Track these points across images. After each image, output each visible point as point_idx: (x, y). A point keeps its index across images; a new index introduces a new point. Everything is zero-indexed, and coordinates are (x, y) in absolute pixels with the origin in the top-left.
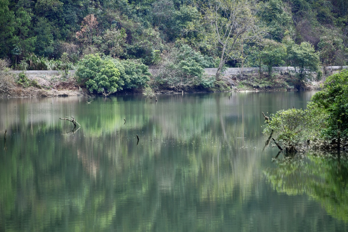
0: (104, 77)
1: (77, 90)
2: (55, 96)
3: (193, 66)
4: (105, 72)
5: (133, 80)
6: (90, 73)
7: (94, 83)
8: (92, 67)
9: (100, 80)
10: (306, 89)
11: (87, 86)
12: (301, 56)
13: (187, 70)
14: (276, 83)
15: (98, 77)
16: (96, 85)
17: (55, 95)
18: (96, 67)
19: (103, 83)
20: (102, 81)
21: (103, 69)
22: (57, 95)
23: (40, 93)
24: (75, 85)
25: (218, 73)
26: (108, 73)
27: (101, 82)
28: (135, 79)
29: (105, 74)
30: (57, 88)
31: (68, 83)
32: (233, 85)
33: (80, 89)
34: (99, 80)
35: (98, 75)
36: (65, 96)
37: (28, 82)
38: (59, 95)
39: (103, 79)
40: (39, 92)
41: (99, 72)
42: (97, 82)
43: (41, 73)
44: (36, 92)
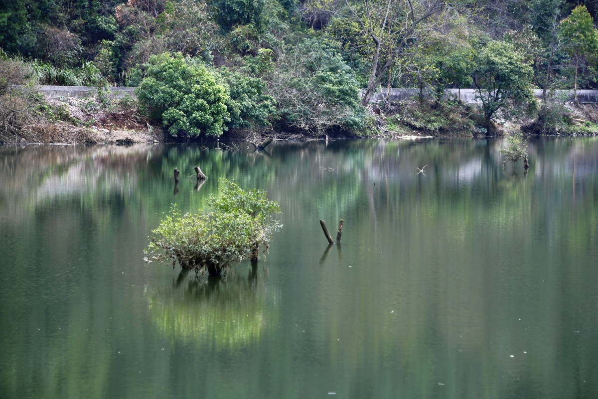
0: (202, 104)
1: (144, 131)
2: (111, 143)
3: (341, 83)
4: (202, 92)
5: (245, 110)
6: (171, 95)
7: (181, 115)
8: (172, 81)
9: (193, 109)
10: (497, 135)
11: (166, 122)
12: (506, 69)
13: (333, 92)
14: (454, 122)
15: (188, 103)
16: (185, 120)
17: (110, 139)
18: (182, 83)
19: (200, 116)
20: (198, 111)
21: (198, 87)
22: (114, 140)
23: (82, 136)
24: (136, 119)
25: (367, 99)
26: (207, 95)
27: (196, 114)
28: (247, 108)
29: (203, 98)
30: (102, 125)
31: (122, 115)
32: (379, 123)
33: (151, 129)
34: (191, 109)
35: (187, 99)
36: (128, 143)
37: (51, 111)
38: (117, 141)
39: (200, 108)
40: (79, 133)
41: (188, 92)
42: (188, 113)
43: (56, 92)
44: (74, 133)
